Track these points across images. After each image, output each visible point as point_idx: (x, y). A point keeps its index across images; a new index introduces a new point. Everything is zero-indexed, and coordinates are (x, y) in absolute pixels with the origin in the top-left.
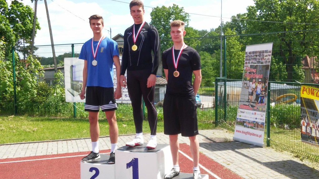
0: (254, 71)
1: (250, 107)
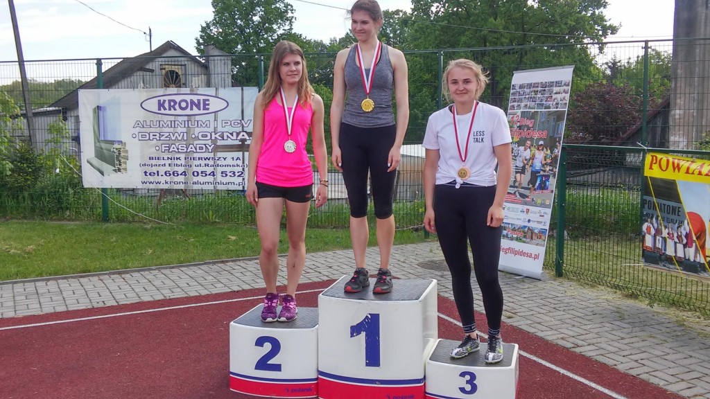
0: (529, 123)
1: (518, 196)
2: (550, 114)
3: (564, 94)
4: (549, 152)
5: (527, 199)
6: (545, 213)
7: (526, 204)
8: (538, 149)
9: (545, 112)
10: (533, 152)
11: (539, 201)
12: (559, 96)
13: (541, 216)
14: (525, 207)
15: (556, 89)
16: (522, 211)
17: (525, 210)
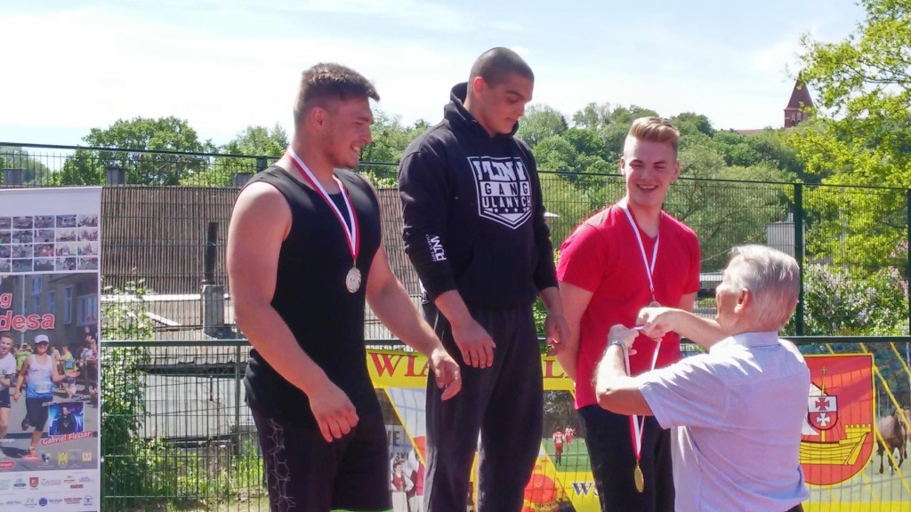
2: (54, 280)
3: (85, 243)
4: (68, 356)
5: (26, 458)
6: (86, 479)
7: (26, 467)
8: (36, 352)
9: (40, 278)
10: (22, 358)
11: (63, 458)
12: (73, 246)
13: (73, 487)
14: (26, 476)
15: (58, 232)
16: (20, 485)
17: (27, 481)
